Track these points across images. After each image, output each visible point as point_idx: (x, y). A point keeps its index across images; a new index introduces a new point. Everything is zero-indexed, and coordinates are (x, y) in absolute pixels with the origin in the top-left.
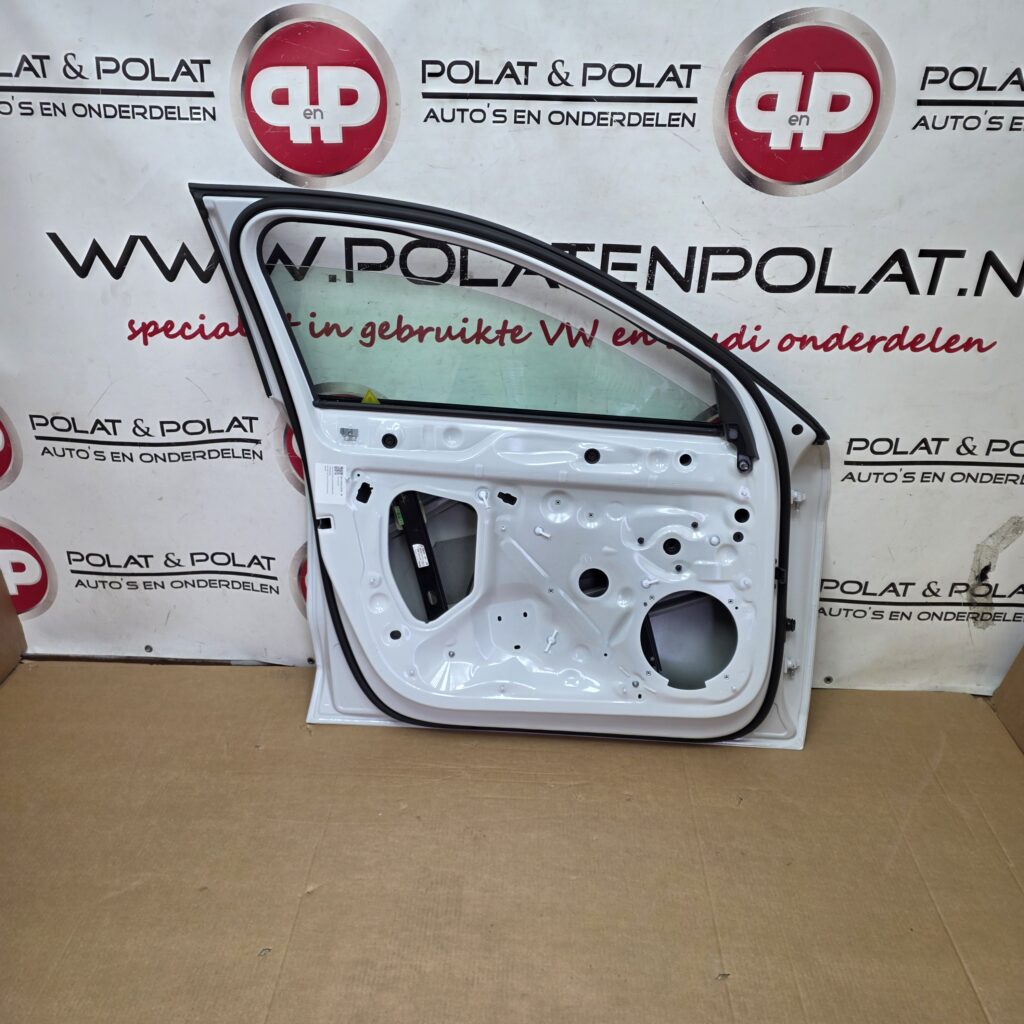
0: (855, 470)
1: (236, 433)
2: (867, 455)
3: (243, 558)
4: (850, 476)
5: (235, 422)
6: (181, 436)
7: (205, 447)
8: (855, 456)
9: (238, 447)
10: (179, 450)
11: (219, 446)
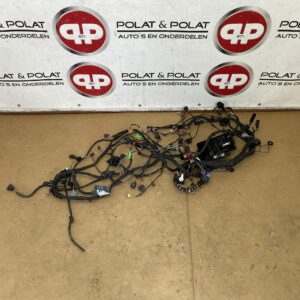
0: (281, 33)
1: (36, 28)
2: (287, 28)
3: (47, 74)
4: (279, 36)
5: (35, 24)
6: (14, 27)
7: (26, 33)
8: (283, 28)
9: (38, 34)
10: (16, 33)
11: (31, 33)
